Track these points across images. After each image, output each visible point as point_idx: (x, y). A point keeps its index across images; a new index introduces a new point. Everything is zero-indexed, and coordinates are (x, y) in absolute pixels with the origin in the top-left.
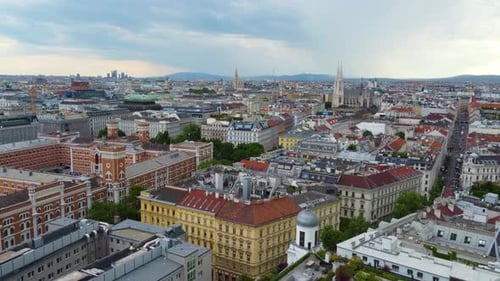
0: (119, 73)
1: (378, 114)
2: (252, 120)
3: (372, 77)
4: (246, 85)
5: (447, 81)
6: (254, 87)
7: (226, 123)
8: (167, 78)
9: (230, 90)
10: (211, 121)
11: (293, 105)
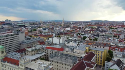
0: (8, 20)
1: (70, 27)
2: (46, 28)
3: (72, 21)
4: (43, 22)
5: (87, 21)
6: (45, 23)
7: (41, 28)
8: (23, 21)
9: (40, 23)
10: (38, 28)
11: (54, 26)
